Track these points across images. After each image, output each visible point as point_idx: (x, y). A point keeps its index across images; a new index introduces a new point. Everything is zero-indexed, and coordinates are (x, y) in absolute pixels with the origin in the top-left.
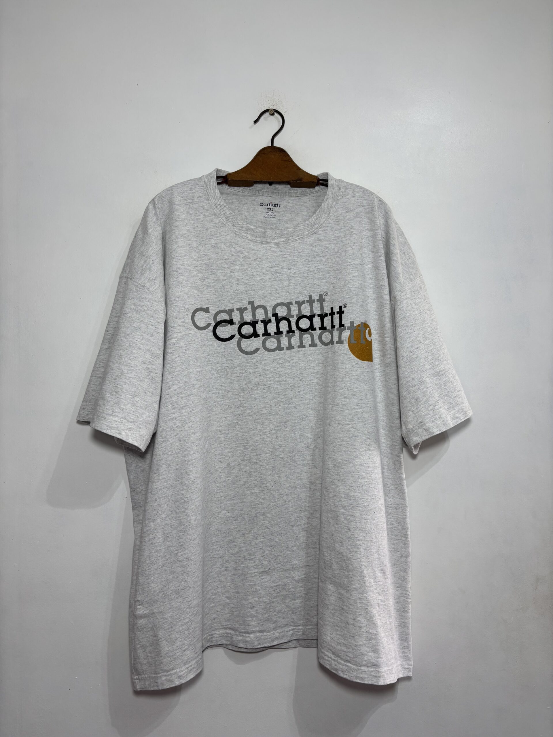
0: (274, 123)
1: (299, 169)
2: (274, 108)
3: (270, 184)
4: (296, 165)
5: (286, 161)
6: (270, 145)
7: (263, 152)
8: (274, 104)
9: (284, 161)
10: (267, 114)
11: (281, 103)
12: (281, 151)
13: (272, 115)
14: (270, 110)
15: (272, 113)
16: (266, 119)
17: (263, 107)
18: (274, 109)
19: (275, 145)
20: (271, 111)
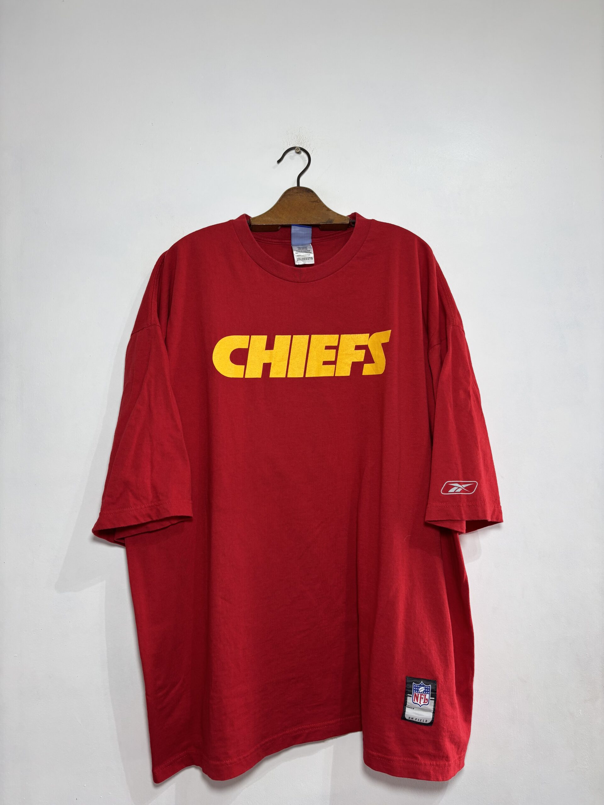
0: (300, 161)
1: (328, 210)
2: (300, 146)
4: (325, 206)
6: (296, 185)
7: (289, 193)
8: (301, 141)
9: (312, 202)
10: (293, 152)
11: (308, 141)
12: (308, 191)
13: (299, 153)
14: (296, 148)
15: (299, 151)
16: (292, 158)
17: (288, 145)
18: (300, 148)
19: (301, 185)
20: (298, 149)
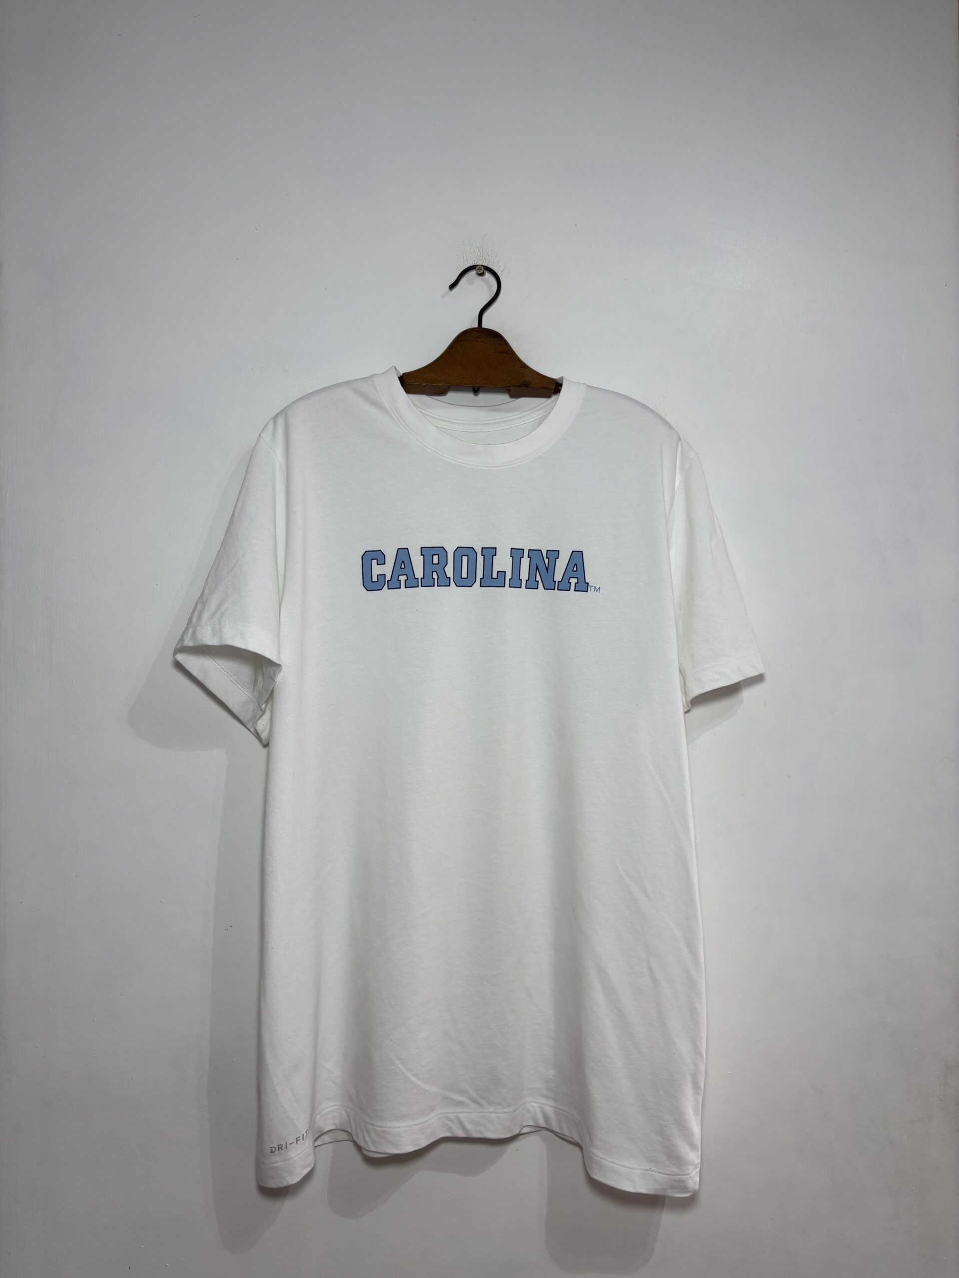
0: (483, 289)
1: (524, 366)
3: (476, 391)
4: (519, 360)
5: (503, 352)
6: (476, 325)
7: (464, 338)
8: (484, 256)
9: (499, 352)
10: (473, 273)
11: (496, 256)
12: (495, 336)
13: (482, 274)
14: (477, 267)
15: (481, 272)
16: (470, 282)
17: (466, 262)
18: (484, 266)
19: (484, 325)
20: (481, 268)
